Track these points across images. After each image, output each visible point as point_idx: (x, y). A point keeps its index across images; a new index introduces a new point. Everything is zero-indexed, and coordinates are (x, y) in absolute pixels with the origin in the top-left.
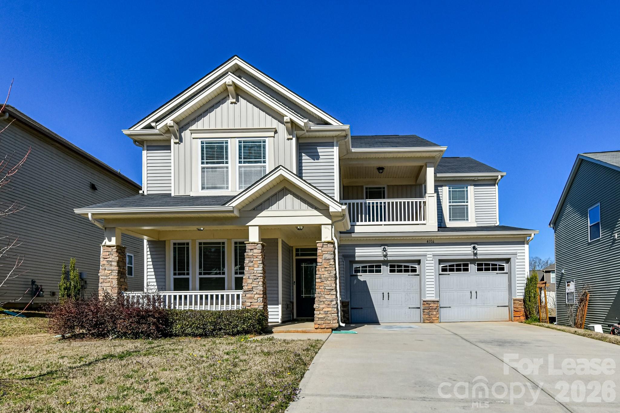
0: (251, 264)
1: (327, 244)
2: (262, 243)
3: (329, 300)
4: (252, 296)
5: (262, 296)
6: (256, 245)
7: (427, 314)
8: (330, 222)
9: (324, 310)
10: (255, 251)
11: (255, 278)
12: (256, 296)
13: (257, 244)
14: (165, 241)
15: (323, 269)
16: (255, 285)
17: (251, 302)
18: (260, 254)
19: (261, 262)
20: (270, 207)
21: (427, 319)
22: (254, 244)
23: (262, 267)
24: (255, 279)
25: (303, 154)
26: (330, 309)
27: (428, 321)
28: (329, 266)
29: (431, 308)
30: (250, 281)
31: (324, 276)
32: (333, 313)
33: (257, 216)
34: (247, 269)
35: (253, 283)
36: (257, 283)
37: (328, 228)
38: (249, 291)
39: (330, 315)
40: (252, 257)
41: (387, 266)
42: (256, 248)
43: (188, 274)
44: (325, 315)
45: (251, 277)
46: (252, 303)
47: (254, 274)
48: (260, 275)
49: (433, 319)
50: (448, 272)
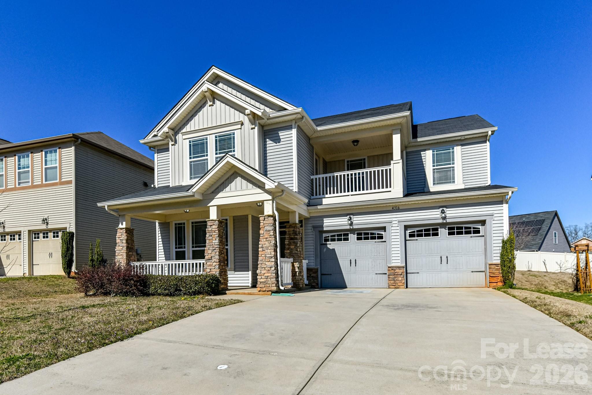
0: (211, 238)
1: (268, 217)
2: (218, 219)
3: (269, 266)
4: (211, 263)
5: (218, 263)
6: (214, 221)
7: (392, 279)
8: (270, 197)
9: (265, 275)
10: (214, 227)
11: (213, 248)
12: (214, 264)
13: (215, 221)
14: (169, 223)
15: (264, 240)
16: (213, 255)
17: (210, 269)
18: (217, 229)
19: (217, 236)
20: (224, 190)
21: (392, 284)
22: (212, 221)
23: (218, 239)
24: (213, 250)
25: (267, 140)
26: (269, 274)
27: (394, 287)
28: (269, 237)
29: (396, 274)
30: (210, 252)
31: (265, 245)
32: (272, 277)
33: (215, 198)
34: (207, 241)
35: (212, 253)
36: (215, 253)
37: (269, 203)
38: (209, 260)
39: (269, 280)
40: (211, 231)
41: (354, 234)
42: (214, 225)
43: (185, 248)
44: (265, 280)
45: (210, 249)
46: (211, 270)
47: (213, 246)
48: (216, 246)
49: (399, 284)
50: (416, 238)
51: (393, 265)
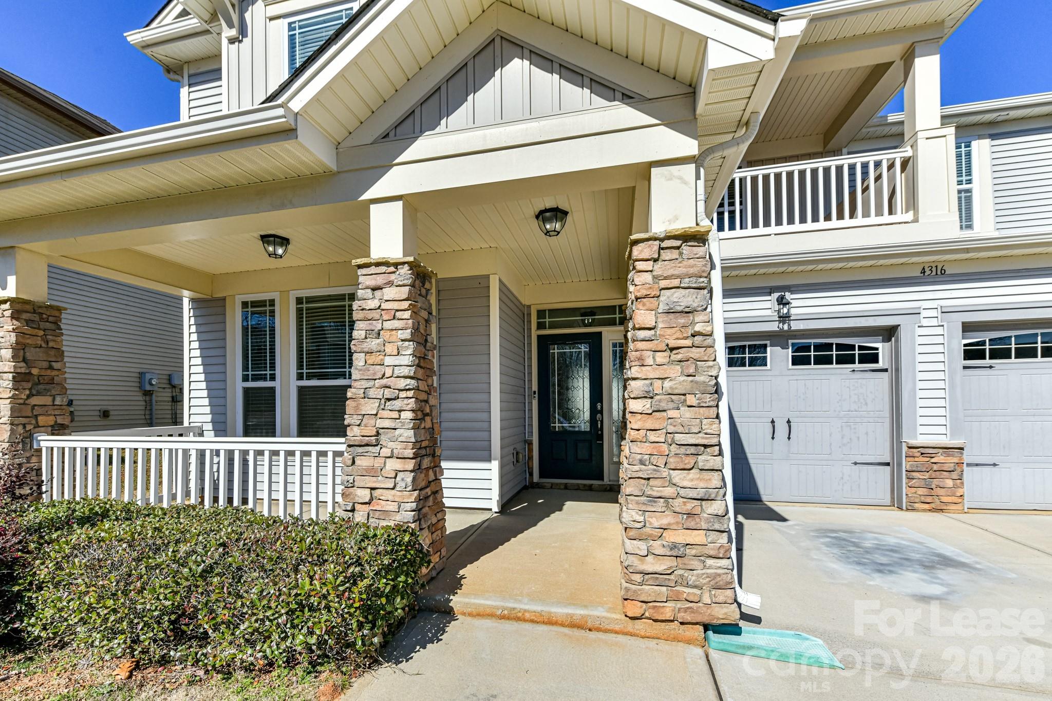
0: (373, 344)
1: (676, 243)
2: (411, 259)
3: (690, 491)
4: (378, 463)
5: (410, 465)
6: (392, 269)
7: (922, 483)
8: (689, 150)
10: (389, 293)
11: (388, 393)
12: (392, 465)
13: (396, 265)
14: (225, 299)
15: (661, 358)
16: (387, 424)
17: (372, 489)
18: (406, 304)
19: (407, 334)
20: (443, 122)
21: (923, 499)
22: (383, 269)
23: (410, 352)
24: (389, 400)
26: (697, 537)
27: (926, 506)
28: (688, 342)
29: (935, 467)
30: (370, 407)
31: (667, 384)
33: (398, 161)
34: (359, 360)
35: (385, 414)
36: (395, 415)
37: (679, 178)
38: (367, 445)
39: (695, 563)
40: (376, 314)
42: (390, 284)
43: (273, 378)
44: (673, 562)
45: (372, 393)
46: (376, 493)
47: (384, 381)
48: (402, 383)
49: (944, 499)
50: (987, 362)
51: (921, 440)
